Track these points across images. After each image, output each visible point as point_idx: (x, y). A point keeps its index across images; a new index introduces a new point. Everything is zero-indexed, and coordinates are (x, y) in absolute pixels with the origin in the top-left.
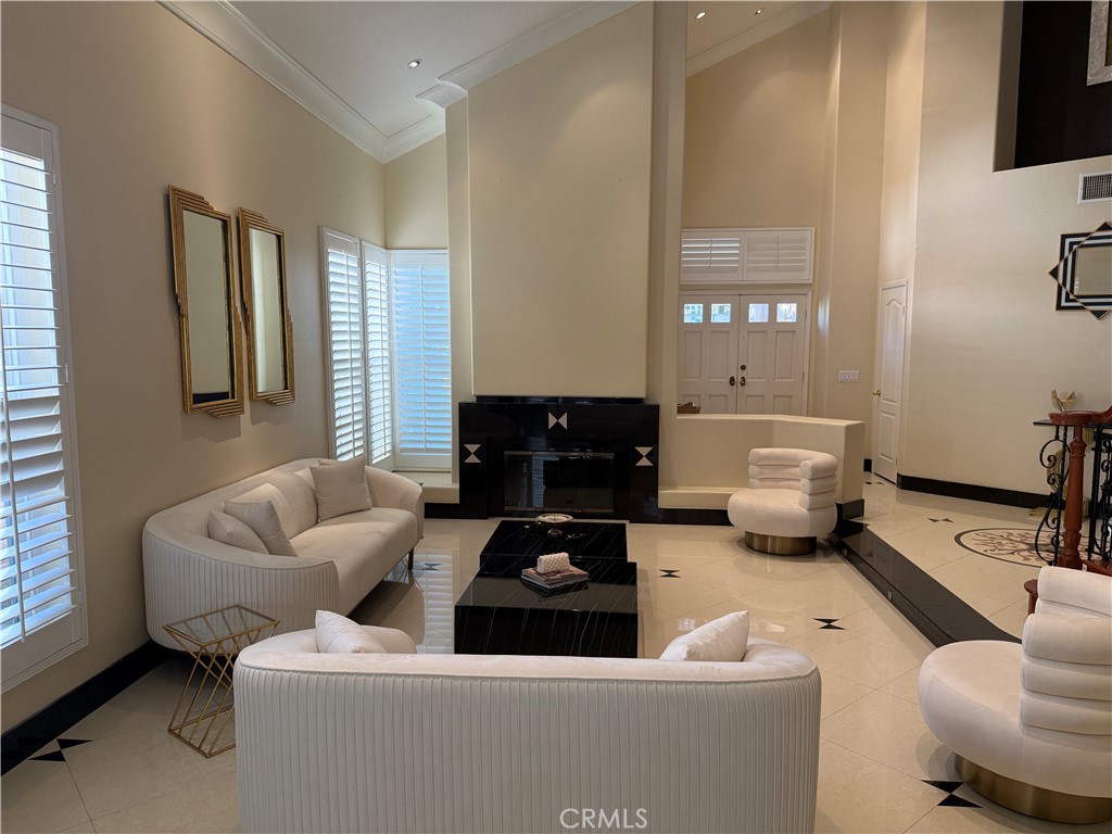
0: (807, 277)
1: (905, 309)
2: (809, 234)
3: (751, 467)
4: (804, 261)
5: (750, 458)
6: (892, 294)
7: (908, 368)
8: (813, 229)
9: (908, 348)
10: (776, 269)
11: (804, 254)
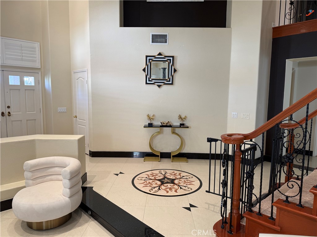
0: (38, 65)
1: (87, 82)
2: (37, 45)
3: (26, 173)
4: (35, 57)
5: (24, 168)
6: (79, 75)
7: (91, 107)
8: (39, 43)
9: (90, 98)
10: (22, 60)
11: (35, 54)
